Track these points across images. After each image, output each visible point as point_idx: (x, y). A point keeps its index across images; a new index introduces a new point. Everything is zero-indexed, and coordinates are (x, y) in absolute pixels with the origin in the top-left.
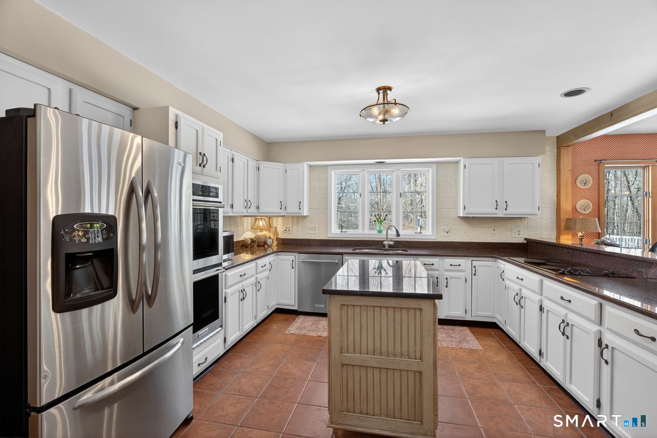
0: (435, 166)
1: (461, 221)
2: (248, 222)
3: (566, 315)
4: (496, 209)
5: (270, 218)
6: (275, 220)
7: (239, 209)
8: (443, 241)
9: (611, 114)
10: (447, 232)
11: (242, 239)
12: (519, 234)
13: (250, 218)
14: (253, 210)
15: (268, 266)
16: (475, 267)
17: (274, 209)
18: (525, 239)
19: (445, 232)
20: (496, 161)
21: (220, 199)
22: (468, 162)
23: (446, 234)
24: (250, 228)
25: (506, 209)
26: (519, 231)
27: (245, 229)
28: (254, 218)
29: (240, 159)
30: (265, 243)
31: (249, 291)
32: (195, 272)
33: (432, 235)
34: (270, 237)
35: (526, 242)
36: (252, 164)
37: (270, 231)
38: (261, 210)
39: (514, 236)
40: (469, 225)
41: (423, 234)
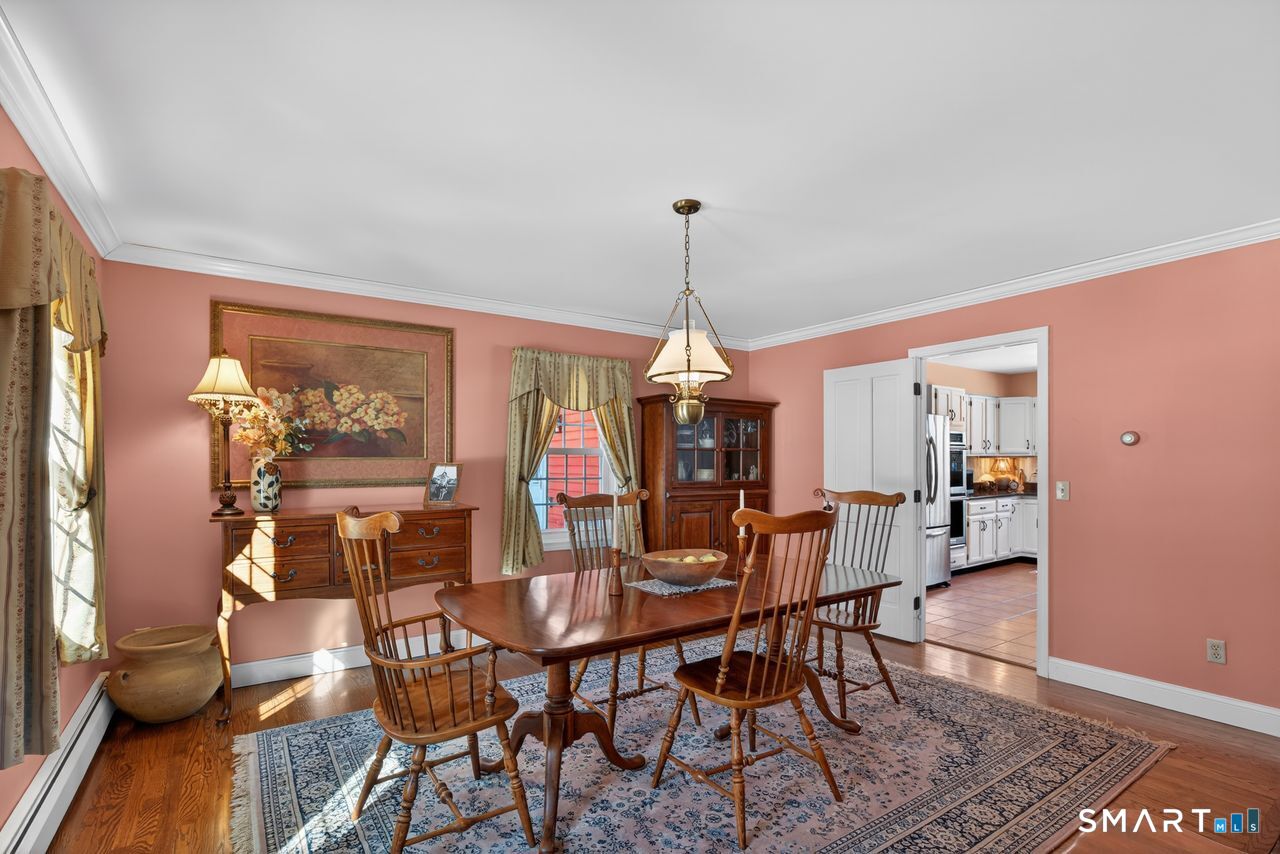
2: (986, 464)
5: (1014, 458)
6: (1021, 461)
7: (977, 450)
11: (979, 481)
13: (988, 460)
14: (992, 451)
15: (1010, 507)
17: (1020, 449)
21: (964, 442)
24: (988, 470)
27: (983, 471)
28: (993, 460)
29: (978, 400)
30: (1008, 487)
31: (989, 523)
32: (952, 495)
34: (1014, 481)
36: (991, 402)
37: (1014, 474)
38: (1002, 450)
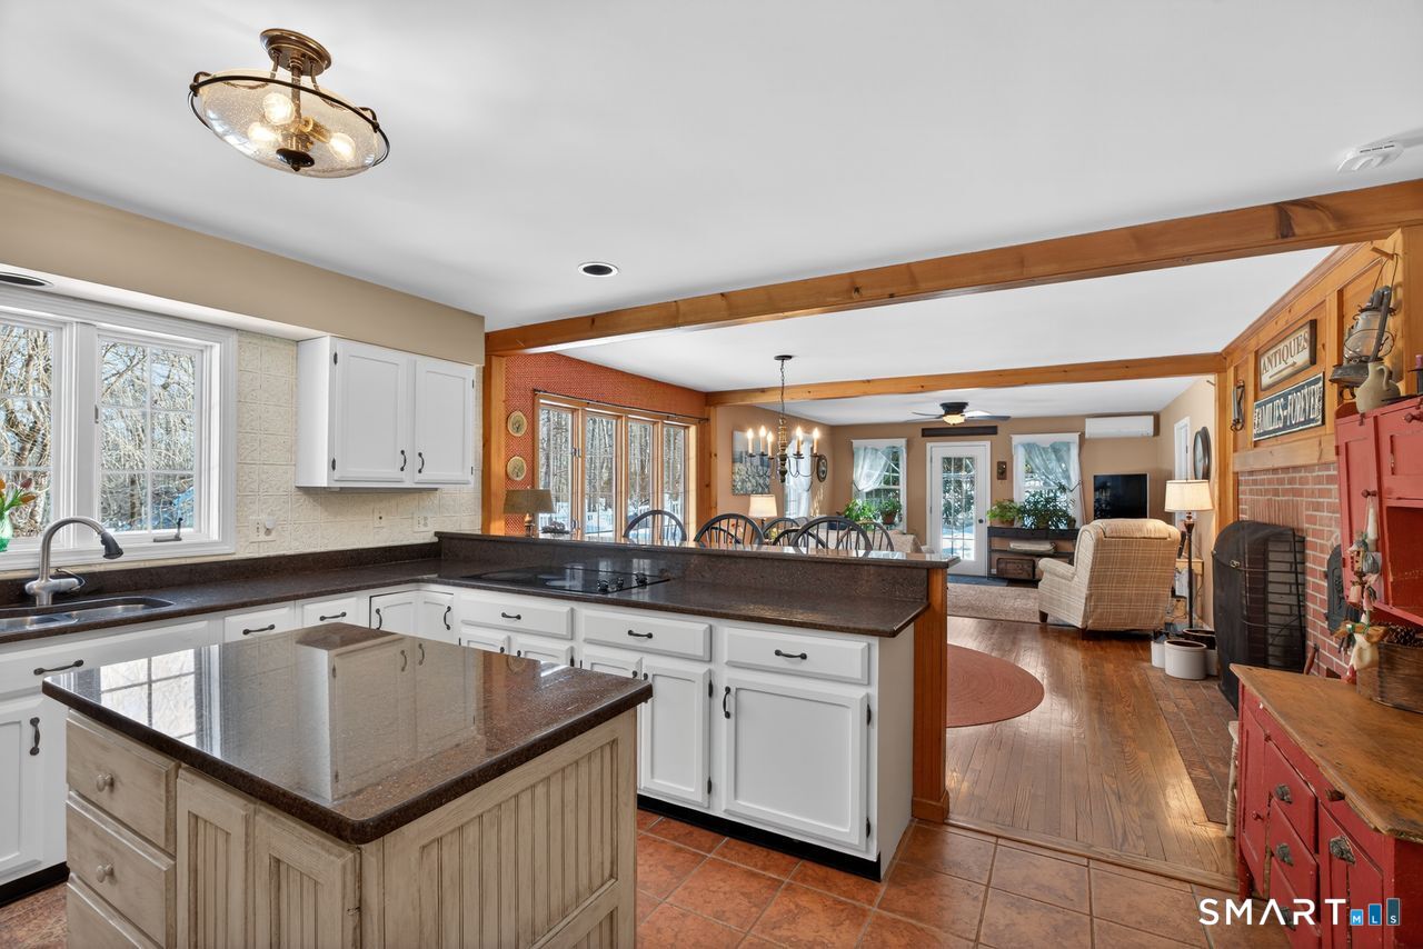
0: (233, 338)
1: (303, 498)
3: (640, 663)
4: (402, 469)
8: (257, 556)
9: (593, 320)
10: (268, 531)
12: (425, 525)
16: (378, 611)
18: (437, 534)
19: (262, 531)
20: (402, 358)
22: (343, 347)
23: (262, 537)
25: (420, 471)
26: (426, 519)
33: (224, 540)
35: (436, 540)
39: (416, 529)
40: (326, 510)
41: (184, 541)
